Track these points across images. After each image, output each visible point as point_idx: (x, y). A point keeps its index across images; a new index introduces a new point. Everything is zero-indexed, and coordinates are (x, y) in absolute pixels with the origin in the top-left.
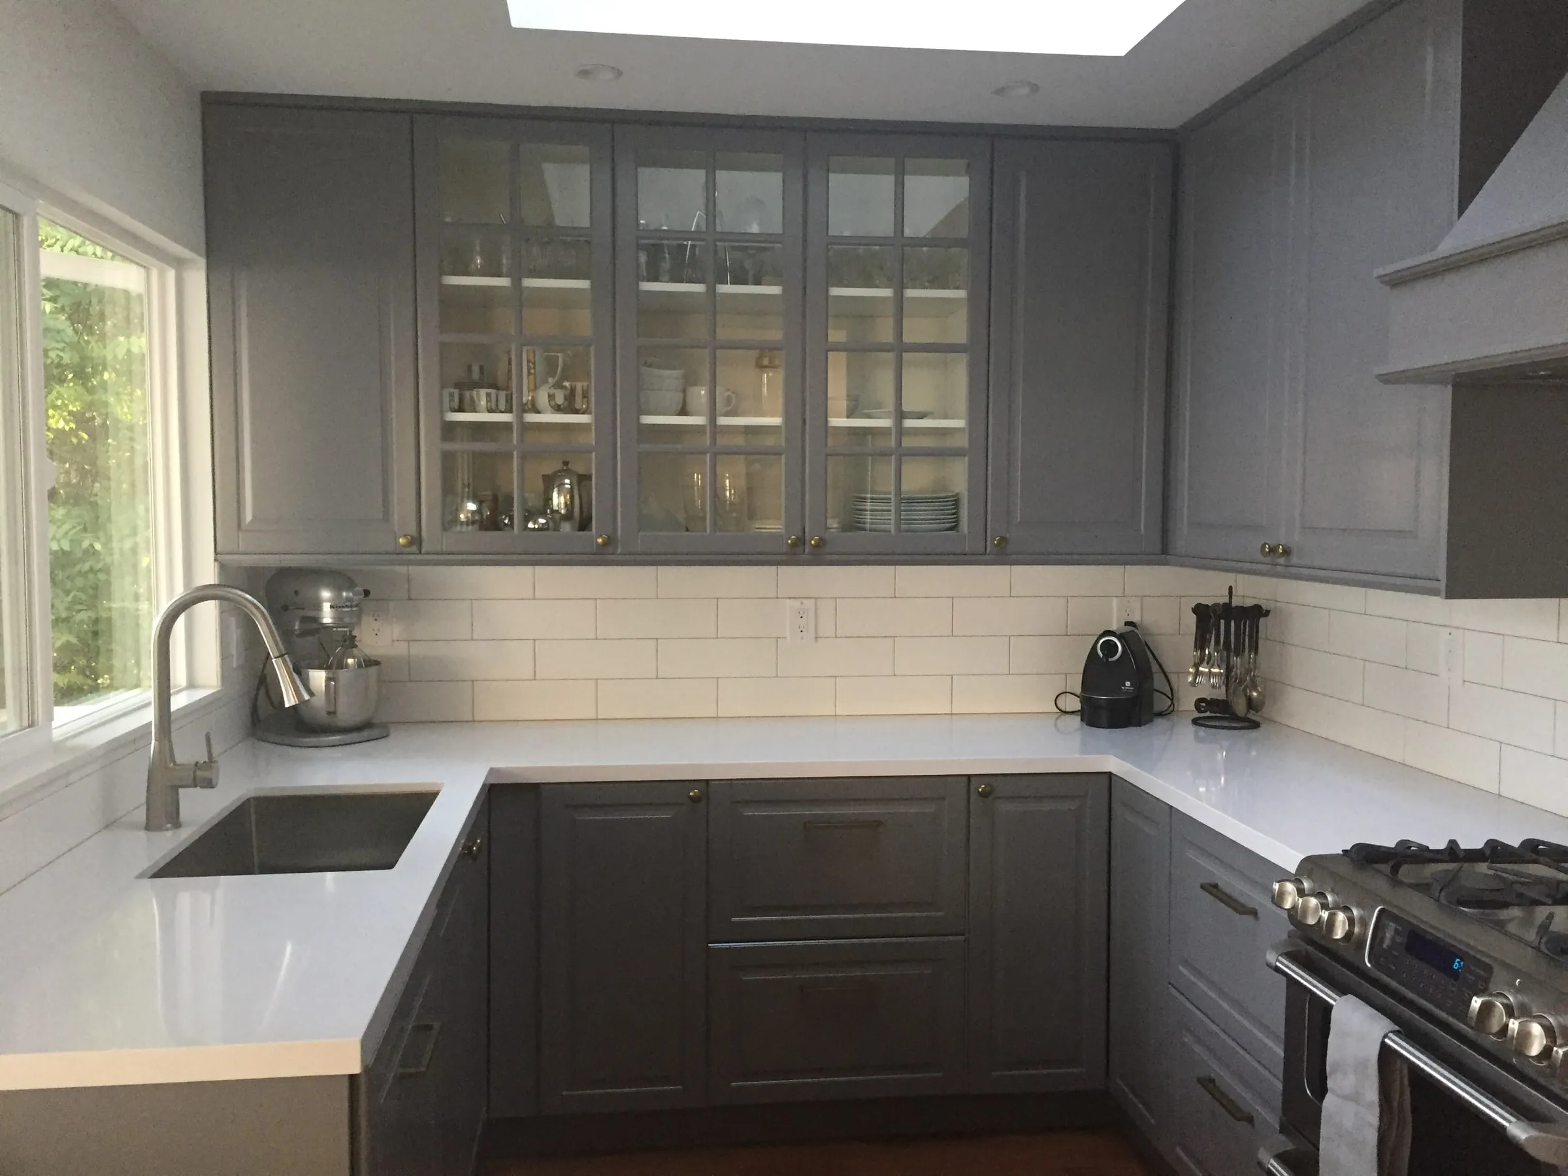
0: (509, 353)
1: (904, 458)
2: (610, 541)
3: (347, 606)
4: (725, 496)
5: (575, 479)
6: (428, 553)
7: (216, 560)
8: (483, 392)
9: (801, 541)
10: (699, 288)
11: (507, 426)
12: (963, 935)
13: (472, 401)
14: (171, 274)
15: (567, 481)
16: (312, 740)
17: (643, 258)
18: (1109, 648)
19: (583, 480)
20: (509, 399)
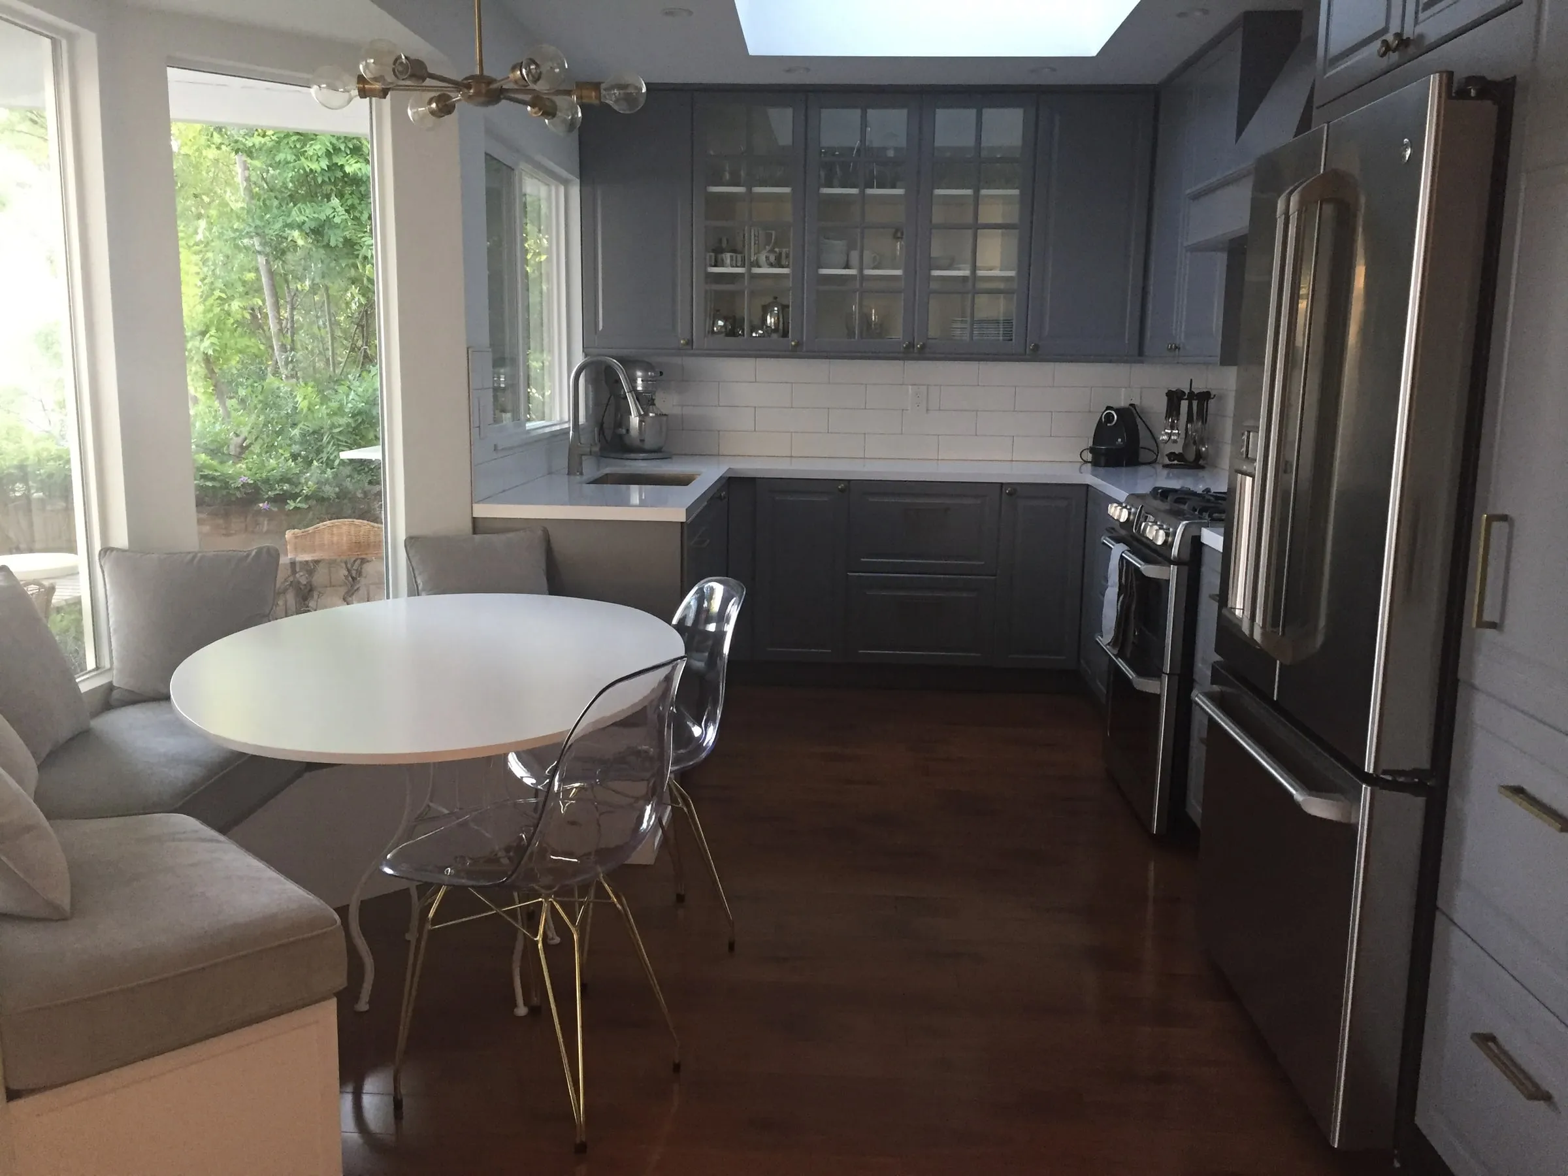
0: (744, 230)
1: (976, 296)
2: (798, 344)
3: (651, 381)
4: (872, 319)
5: (780, 307)
6: (697, 349)
7: (583, 351)
8: (728, 255)
9: (911, 345)
10: (854, 191)
11: (742, 275)
12: (995, 576)
13: (723, 260)
14: (562, 189)
15: (776, 309)
16: (633, 456)
17: (822, 174)
18: (1109, 417)
19: (784, 308)
20: (743, 260)
